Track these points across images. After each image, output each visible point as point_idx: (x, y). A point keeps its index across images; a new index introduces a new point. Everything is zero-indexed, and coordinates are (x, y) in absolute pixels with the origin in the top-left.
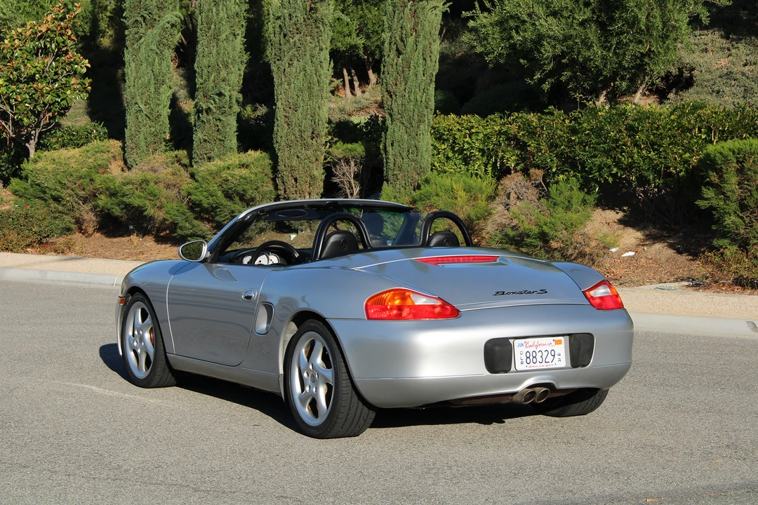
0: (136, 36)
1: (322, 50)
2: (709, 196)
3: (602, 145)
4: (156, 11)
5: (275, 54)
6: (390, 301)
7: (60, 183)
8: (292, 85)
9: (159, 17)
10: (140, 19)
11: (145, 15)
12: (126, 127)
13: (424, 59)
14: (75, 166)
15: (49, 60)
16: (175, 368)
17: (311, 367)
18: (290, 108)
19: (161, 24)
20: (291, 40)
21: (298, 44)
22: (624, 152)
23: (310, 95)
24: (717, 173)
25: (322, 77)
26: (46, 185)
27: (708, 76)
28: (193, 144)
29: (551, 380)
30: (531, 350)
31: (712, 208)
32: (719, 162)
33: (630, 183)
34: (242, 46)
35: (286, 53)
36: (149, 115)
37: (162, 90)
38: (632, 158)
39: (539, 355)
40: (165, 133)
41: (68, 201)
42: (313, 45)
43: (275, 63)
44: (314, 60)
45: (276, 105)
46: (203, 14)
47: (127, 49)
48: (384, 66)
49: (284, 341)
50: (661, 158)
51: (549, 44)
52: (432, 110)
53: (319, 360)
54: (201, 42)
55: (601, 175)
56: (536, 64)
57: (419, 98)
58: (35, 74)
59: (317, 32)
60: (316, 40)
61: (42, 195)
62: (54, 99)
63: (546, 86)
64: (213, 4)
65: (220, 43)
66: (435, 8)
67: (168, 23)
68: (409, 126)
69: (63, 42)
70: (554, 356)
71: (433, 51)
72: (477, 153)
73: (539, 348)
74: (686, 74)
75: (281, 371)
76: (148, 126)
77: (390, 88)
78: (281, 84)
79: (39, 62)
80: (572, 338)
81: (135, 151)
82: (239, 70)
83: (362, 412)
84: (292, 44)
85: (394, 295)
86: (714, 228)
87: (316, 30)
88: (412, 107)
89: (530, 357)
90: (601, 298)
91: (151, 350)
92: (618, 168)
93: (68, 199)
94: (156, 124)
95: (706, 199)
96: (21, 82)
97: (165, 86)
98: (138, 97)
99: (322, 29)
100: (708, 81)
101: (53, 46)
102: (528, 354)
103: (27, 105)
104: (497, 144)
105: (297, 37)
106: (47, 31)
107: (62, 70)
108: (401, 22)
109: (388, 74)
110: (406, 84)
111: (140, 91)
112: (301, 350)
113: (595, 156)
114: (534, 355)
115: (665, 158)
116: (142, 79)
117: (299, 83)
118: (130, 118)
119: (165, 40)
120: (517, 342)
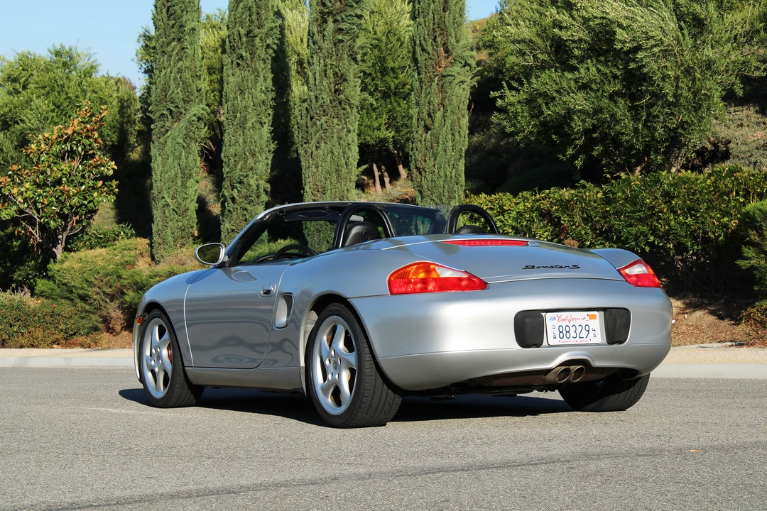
0: (162, 130)
1: (349, 132)
2: (749, 256)
3: (637, 214)
4: (181, 104)
5: (302, 138)
6: (413, 275)
7: (87, 281)
8: (320, 168)
9: (185, 110)
10: (166, 112)
11: (171, 108)
12: (153, 222)
13: (453, 135)
14: (101, 264)
15: (76, 164)
16: (194, 382)
17: (333, 353)
18: (318, 191)
19: (188, 117)
20: (318, 123)
21: (325, 126)
22: (661, 219)
23: (339, 176)
24: (757, 232)
25: (350, 159)
26: (73, 284)
27: (744, 148)
28: (220, 235)
29: (587, 356)
30: (564, 324)
31: (753, 268)
32: (759, 219)
33: (667, 251)
34: (269, 135)
35: (313, 135)
36: (176, 209)
37: (189, 184)
38: (669, 225)
39: (572, 330)
40: (192, 227)
41: (95, 300)
42: (340, 127)
43: (302, 146)
44: (342, 142)
45: (303, 189)
46: (230, 103)
47: (153, 143)
48: (413, 143)
49: (305, 332)
50: (698, 223)
51: (578, 117)
52: (462, 186)
53: (341, 345)
54: (227, 131)
55: (637, 245)
56: (567, 139)
57: (448, 173)
58: (61, 178)
59: (344, 114)
60: (344, 122)
61: (69, 295)
62: (81, 201)
63: (579, 163)
64: (238, 92)
65: (247, 131)
66: (463, 82)
67: (195, 115)
68: (439, 202)
69: (90, 145)
70: (588, 331)
71: (462, 126)
72: (510, 231)
73: (573, 323)
74: (722, 148)
75: (303, 364)
76: (175, 220)
77: (419, 165)
78: (309, 167)
79: (65, 166)
80: (607, 313)
81: (162, 246)
82: (267, 159)
83: (387, 397)
84: (319, 127)
85: (417, 269)
86: (756, 288)
87: (343, 111)
88: (442, 183)
89: (563, 332)
90: (637, 276)
91: (169, 367)
92: (655, 237)
93: (95, 297)
94: (183, 218)
95: (747, 259)
96: (47, 186)
97: (192, 180)
98: (165, 192)
99: (349, 110)
100: (744, 153)
101: (80, 149)
102: (561, 328)
103: (53, 208)
104: (530, 221)
105: (324, 119)
106: (73, 134)
107: (89, 174)
108: (428, 97)
109: (417, 150)
110: (435, 160)
111: (167, 185)
112: (323, 337)
113: (631, 225)
114: (568, 330)
115: (703, 223)
116: (169, 173)
117: (327, 165)
118: (157, 213)
119: (191, 134)
120: (549, 316)
